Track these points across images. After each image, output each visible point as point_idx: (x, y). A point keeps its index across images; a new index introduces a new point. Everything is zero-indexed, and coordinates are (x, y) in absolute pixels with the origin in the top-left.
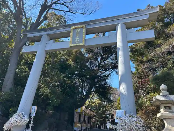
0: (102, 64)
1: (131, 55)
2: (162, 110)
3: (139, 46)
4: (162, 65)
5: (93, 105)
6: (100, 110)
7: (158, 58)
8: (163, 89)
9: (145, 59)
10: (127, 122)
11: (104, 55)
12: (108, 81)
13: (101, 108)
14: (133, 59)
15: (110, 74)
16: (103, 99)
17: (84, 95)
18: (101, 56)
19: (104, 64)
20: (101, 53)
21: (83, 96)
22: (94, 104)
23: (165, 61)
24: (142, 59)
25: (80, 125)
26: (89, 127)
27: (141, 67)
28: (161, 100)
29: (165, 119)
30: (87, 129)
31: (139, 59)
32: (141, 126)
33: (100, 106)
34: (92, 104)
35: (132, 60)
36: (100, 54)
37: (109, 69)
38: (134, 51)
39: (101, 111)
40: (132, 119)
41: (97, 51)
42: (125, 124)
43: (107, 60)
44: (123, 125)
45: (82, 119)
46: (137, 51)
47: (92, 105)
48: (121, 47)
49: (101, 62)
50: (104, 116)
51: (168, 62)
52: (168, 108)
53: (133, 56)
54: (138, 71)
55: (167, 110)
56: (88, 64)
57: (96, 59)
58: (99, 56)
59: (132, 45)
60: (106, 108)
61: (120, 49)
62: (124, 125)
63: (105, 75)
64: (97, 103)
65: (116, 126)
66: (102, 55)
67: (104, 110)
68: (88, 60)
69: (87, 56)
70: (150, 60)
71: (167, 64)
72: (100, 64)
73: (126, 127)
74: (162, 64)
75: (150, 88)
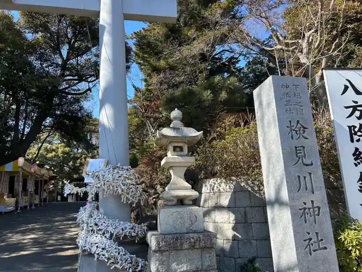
0: (71, 64)
1: (137, 52)
2: (169, 154)
3: (154, 34)
4: (190, 79)
5: (50, 155)
6: (68, 165)
7: (185, 65)
8: (175, 118)
9: (162, 63)
10: (108, 180)
11: (76, 41)
12: (86, 104)
13: (70, 162)
14: (142, 62)
15: (90, 90)
16: (75, 143)
17: (23, 134)
18: (69, 43)
19: (78, 64)
20: (70, 36)
21: (22, 137)
22: (54, 153)
23: (196, 72)
24: (158, 64)
25: (13, 200)
26: (37, 202)
27: (155, 79)
28: (169, 136)
29: (171, 167)
30: (31, 206)
31: (152, 62)
32: (134, 185)
33: (67, 157)
34: (46, 154)
35: (139, 64)
36: (68, 38)
37: (89, 78)
38: (144, 44)
39: (70, 168)
40: (118, 172)
41: (58, 30)
42: (104, 184)
43: (85, 57)
44: (99, 186)
45: (19, 187)
46: (149, 44)
47: (48, 156)
48: (107, 24)
49: (68, 59)
50: (75, 176)
51: (200, 75)
52: (178, 149)
53: (141, 54)
54: (149, 88)
55: (176, 153)
56: (32, 59)
57: (57, 49)
58: (63, 43)
59: (140, 31)
60: (81, 160)
61: (106, 29)
62: (101, 186)
63: (79, 90)
64: (60, 151)
65: (84, 189)
66: (73, 40)
67: (76, 165)
68: (33, 47)
69: (30, 36)
70: (172, 68)
71: (198, 79)
72: (65, 62)
73: (105, 187)
74: (189, 77)
75: (161, 118)
